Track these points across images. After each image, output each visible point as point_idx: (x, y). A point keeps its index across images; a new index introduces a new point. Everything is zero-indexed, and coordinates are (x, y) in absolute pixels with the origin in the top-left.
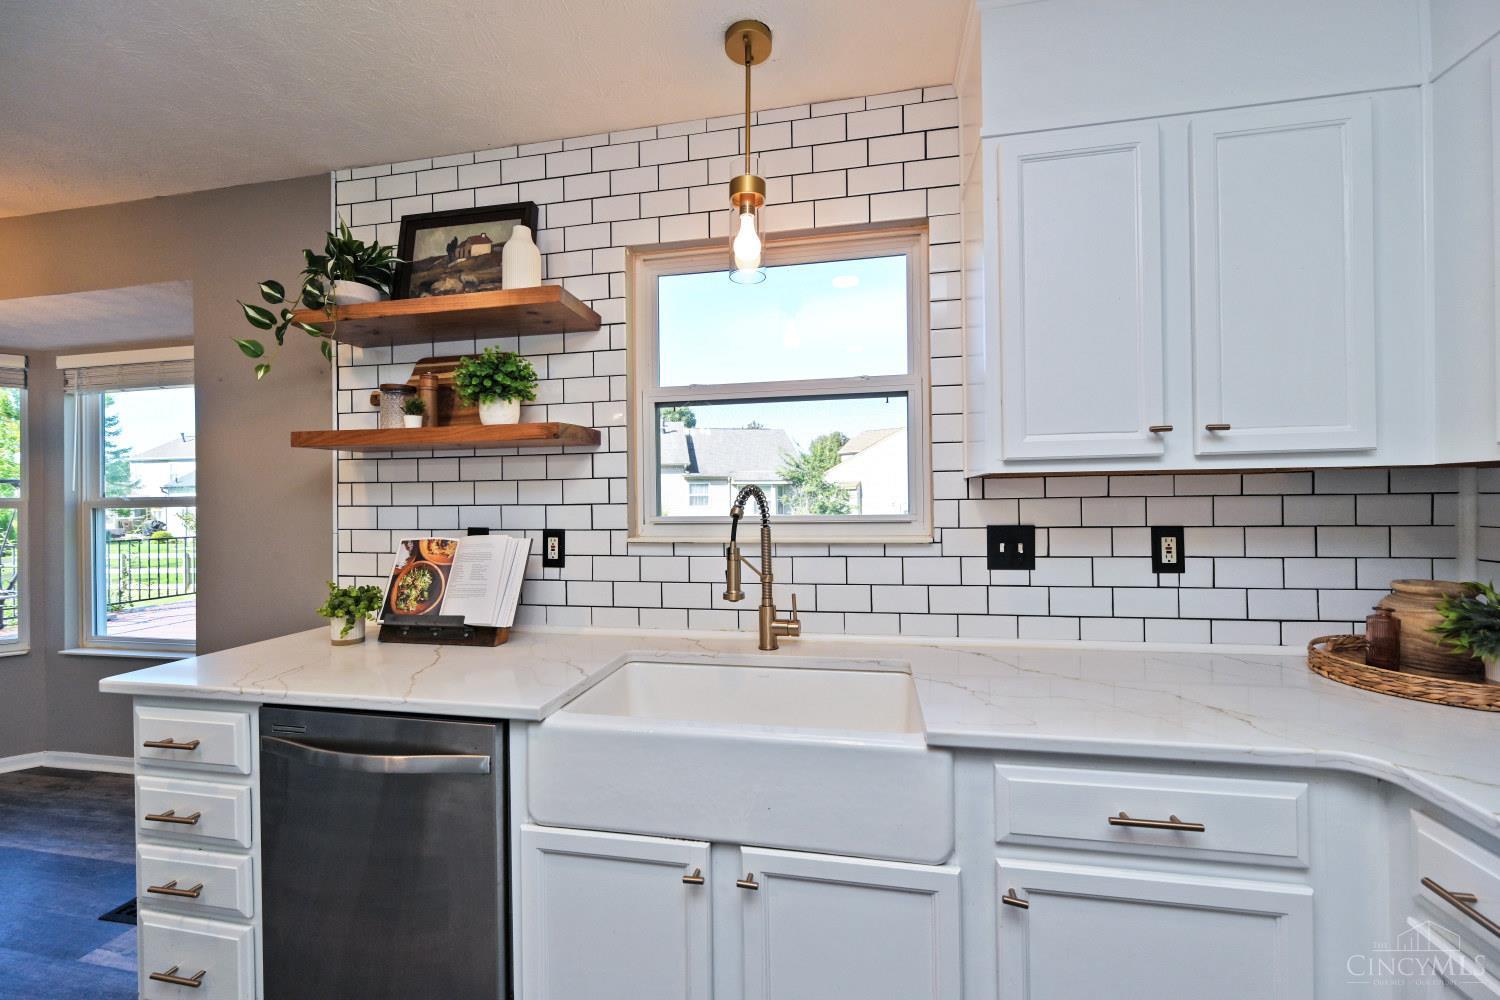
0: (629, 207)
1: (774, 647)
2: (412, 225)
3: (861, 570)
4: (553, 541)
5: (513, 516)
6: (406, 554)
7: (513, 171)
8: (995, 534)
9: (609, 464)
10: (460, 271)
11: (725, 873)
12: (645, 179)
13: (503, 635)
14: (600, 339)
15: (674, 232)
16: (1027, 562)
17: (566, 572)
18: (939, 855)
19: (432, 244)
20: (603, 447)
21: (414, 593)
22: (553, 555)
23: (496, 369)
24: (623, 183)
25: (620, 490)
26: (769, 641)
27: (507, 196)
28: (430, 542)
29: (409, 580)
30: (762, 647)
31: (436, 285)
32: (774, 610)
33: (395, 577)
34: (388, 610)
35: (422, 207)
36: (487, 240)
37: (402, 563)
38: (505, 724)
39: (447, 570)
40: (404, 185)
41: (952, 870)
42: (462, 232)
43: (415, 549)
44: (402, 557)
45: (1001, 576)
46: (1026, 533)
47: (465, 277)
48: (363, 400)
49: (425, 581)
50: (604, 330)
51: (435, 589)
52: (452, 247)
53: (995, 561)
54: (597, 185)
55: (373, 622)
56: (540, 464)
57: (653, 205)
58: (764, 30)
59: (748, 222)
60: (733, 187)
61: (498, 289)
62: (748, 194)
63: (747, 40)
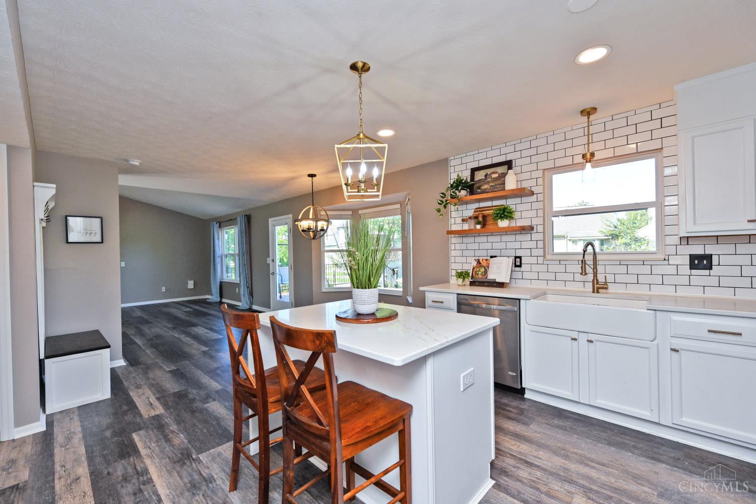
0: (544, 157)
1: (598, 292)
2: (473, 171)
3: (632, 269)
4: (518, 260)
5: (504, 252)
6: (476, 263)
7: (504, 151)
8: (693, 257)
9: (535, 236)
10: (489, 183)
11: (583, 338)
12: (550, 148)
13: (505, 284)
14: (534, 198)
15: (559, 163)
17: (522, 269)
18: (652, 338)
19: (480, 175)
20: (535, 231)
21: (480, 273)
22: (518, 264)
23: (504, 212)
24: (540, 150)
25: (540, 244)
26: (596, 290)
27: (502, 159)
28: (483, 259)
29: (478, 269)
30: (593, 292)
31: (482, 187)
32: (597, 280)
33: (473, 269)
34: (472, 277)
35: (475, 165)
36: (497, 173)
37: (475, 265)
38: (519, 300)
39: (488, 267)
40: (470, 159)
41: (655, 342)
42: (489, 171)
43: (478, 262)
44: (475, 264)
46: (709, 257)
47: (490, 184)
48: (459, 220)
49: (483, 270)
50: (535, 196)
51: (486, 272)
52: (486, 176)
53: (693, 266)
54: (533, 151)
55: (467, 281)
56: (514, 236)
57: (552, 155)
58: (594, 109)
59: (588, 165)
60: (584, 156)
61: (505, 190)
62: (589, 158)
63: (588, 113)
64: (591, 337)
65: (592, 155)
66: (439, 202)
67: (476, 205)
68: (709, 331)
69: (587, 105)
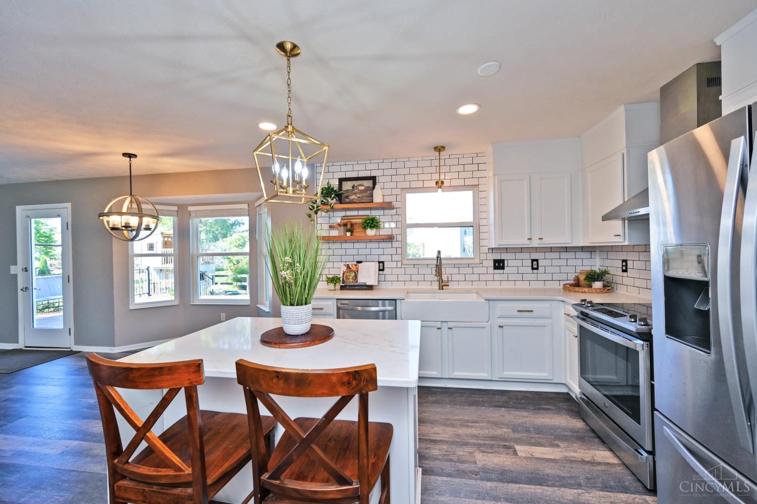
0: (401, 178)
1: (443, 289)
2: (341, 180)
3: (462, 271)
4: (381, 264)
5: (369, 258)
6: (346, 268)
7: (369, 167)
8: (495, 261)
9: (395, 244)
10: (356, 194)
11: (445, 327)
12: (406, 171)
13: (374, 287)
14: (394, 211)
15: (413, 185)
16: (503, 268)
17: (385, 272)
18: (487, 321)
19: (347, 186)
20: (395, 240)
21: (351, 277)
22: (381, 268)
23: (373, 222)
24: (400, 171)
25: (399, 251)
26: (441, 288)
27: (367, 174)
28: (352, 265)
29: (348, 274)
30: (440, 289)
31: (350, 197)
32: (442, 281)
33: (343, 274)
34: (343, 282)
35: (343, 176)
36: (363, 186)
37: (345, 270)
39: (358, 271)
40: (337, 169)
41: (489, 323)
42: (356, 183)
43: (348, 267)
44: (344, 269)
45: (497, 271)
46: (502, 261)
47: (358, 195)
48: (326, 227)
49: (353, 274)
50: (395, 210)
51: (356, 276)
52: (353, 187)
53: (495, 268)
54: (393, 172)
55: (338, 287)
56: (378, 244)
57: (408, 178)
58: (443, 148)
59: (440, 190)
60: (437, 183)
61: (372, 202)
62: (440, 184)
63: (439, 149)
64: (450, 325)
65: (442, 183)
66: (310, 207)
67: (343, 214)
68: (518, 311)
69: (439, 143)
